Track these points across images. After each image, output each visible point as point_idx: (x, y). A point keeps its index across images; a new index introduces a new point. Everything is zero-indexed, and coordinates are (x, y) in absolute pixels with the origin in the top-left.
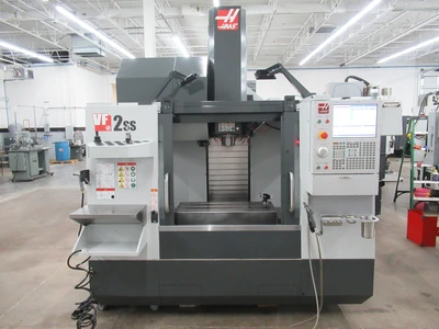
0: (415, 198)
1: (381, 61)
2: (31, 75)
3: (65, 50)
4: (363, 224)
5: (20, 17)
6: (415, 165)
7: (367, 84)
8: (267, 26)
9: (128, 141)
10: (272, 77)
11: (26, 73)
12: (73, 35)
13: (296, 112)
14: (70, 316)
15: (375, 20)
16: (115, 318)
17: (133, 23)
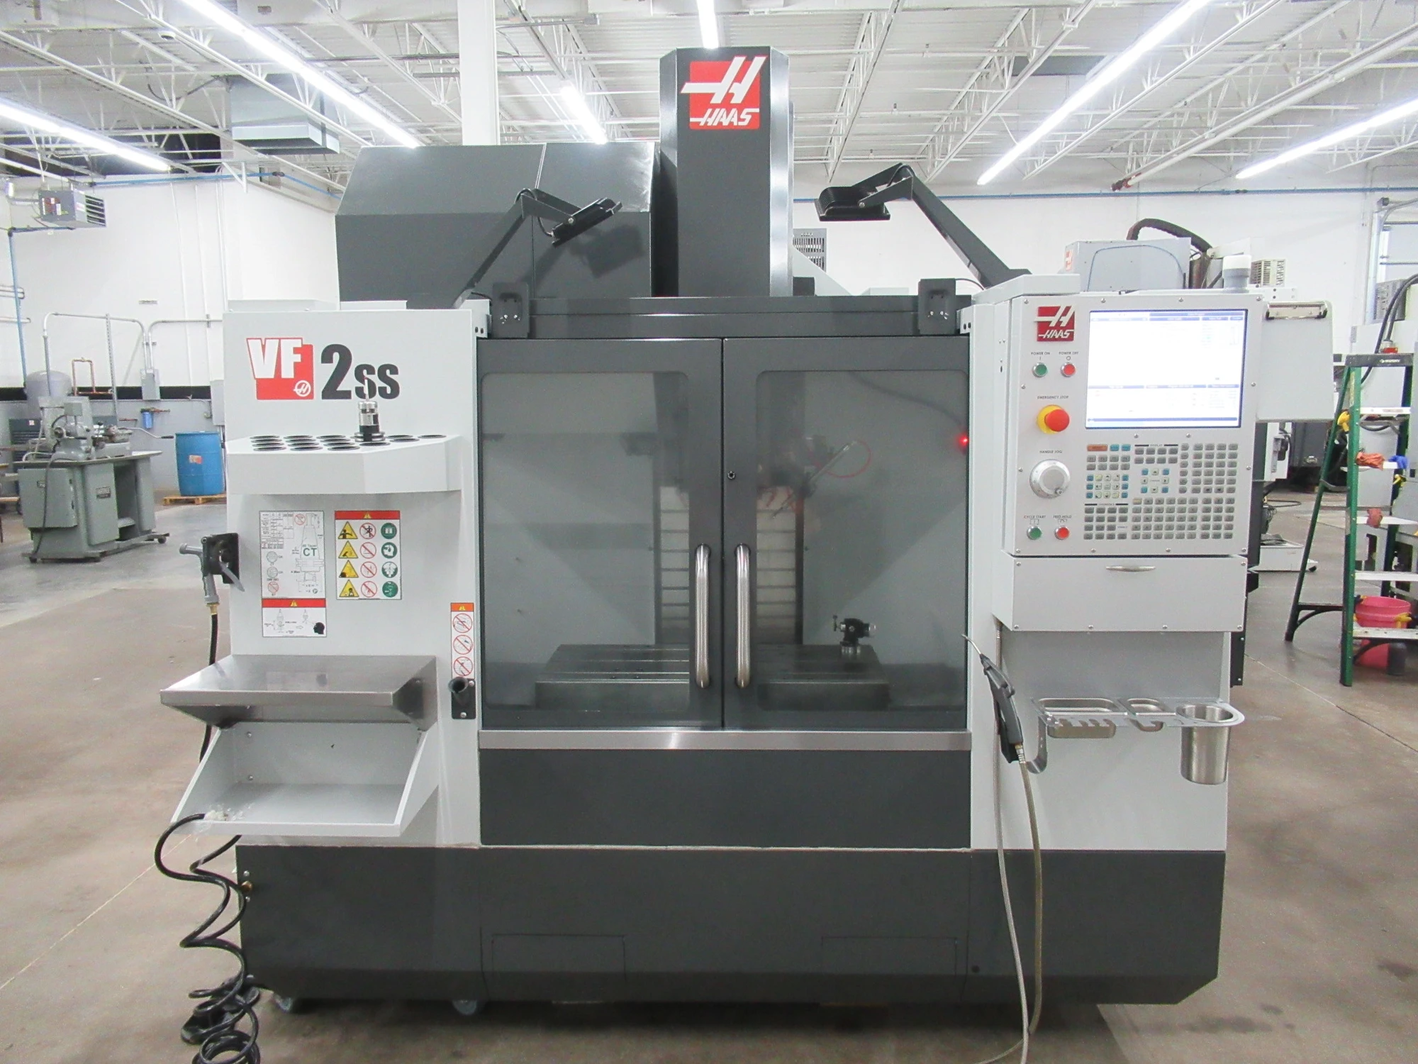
0: (1358, 631)
1: (1248, 174)
2: (96, 211)
3: (206, 129)
4: (1188, 733)
5: (51, 19)
6: (1362, 519)
7: (1201, 245)
8: (871, 48)
9: (369, 434)
10: (876, 213)
11: (81, 207)
12: (233, 80)
13: (957, 336)
14: (179, 1030)
15: (1229, 33)
16: (330, 1039)
17: (428, 42)
